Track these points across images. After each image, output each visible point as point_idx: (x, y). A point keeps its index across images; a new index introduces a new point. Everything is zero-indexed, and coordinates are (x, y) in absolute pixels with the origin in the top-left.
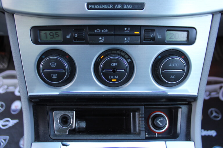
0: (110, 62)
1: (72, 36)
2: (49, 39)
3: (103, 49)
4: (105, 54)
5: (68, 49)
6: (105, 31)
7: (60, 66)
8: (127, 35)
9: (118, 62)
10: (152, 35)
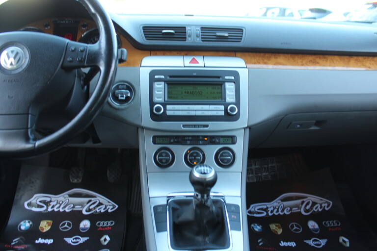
0: (193, 153)
1: (174, 140)
2: (161, 141)
3: (189, 147)
4: (190, 150)
5: (171, 147)
6: (190, 138)
7: (167, 155)
8: (201, 140)
9: (197, 153)
10: (214, 140)
